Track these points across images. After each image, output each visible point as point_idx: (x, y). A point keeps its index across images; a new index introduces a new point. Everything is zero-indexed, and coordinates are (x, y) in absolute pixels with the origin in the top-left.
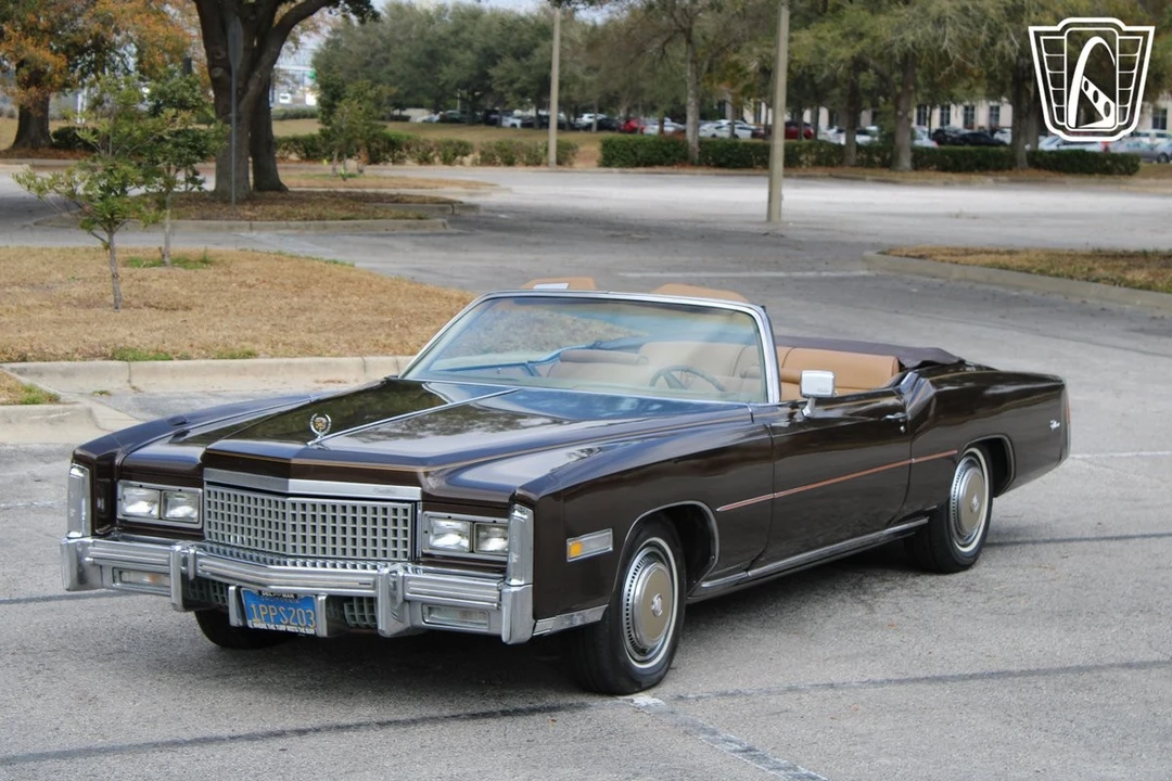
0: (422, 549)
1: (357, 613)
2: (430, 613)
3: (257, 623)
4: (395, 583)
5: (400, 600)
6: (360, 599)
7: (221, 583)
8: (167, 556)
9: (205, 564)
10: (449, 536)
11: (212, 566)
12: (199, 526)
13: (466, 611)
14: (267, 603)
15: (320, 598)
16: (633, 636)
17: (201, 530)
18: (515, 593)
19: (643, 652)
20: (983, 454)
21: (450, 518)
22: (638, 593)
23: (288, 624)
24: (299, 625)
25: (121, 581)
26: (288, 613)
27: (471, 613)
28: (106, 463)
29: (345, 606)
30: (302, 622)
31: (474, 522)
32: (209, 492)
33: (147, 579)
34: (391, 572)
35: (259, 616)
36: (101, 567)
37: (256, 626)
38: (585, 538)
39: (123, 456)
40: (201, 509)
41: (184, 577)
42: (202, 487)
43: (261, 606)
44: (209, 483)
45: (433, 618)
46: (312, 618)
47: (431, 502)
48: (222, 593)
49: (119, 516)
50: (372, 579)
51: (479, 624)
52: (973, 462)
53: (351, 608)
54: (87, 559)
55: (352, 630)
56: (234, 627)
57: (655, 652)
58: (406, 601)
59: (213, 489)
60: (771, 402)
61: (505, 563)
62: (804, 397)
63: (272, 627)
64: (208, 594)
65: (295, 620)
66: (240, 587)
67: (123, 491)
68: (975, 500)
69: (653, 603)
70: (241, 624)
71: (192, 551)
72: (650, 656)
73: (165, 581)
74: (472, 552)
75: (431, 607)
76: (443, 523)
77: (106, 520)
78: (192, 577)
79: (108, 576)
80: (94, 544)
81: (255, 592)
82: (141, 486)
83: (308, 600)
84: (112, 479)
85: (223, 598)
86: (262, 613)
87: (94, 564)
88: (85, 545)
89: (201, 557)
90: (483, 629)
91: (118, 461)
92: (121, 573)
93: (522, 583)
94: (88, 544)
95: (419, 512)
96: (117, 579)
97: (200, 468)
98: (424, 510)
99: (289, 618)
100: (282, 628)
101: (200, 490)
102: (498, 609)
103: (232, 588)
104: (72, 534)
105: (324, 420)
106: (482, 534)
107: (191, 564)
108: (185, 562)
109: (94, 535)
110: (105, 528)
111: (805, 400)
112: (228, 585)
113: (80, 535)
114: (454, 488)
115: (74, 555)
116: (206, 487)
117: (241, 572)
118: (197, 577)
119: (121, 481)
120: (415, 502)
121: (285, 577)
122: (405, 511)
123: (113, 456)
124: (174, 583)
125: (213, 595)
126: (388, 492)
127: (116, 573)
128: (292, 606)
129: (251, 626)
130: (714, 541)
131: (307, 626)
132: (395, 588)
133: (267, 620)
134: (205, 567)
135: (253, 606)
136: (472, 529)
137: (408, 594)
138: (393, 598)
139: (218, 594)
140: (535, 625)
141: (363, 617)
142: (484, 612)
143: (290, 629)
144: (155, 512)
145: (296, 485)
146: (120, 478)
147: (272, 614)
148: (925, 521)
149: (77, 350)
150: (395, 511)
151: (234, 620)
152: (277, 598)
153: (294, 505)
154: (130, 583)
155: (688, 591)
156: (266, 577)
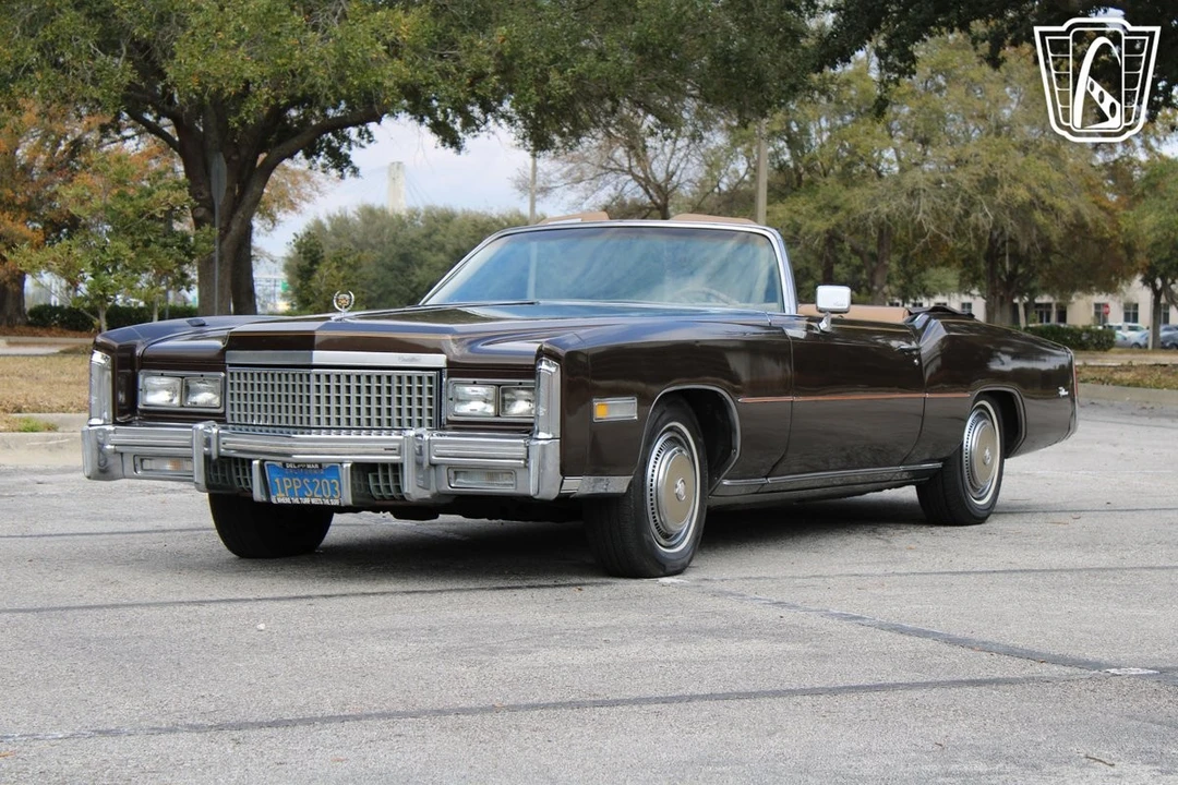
0: (447, 415)
1: (381, 484)
2: (456, 478)
3: (280, 498)
4: (420, 447)
5: (426, 464)
6: (385, 466)
7: (243, 459)
8: (189, 437)
9: (230, 442)
10: (475, 400)
11: (235, 442)
12: (221, 411)
13: (492, 472)
14: (291, 476)
15: (345, 466)
16: (657, 518)
17: (224, 414)
18: (543, 446)
19: (667, 536)
20: (995, 410)
21: (475, 383)
22: (661, 477)
23: (313, 497)
24: (324, 497)
25: (142, 469)
26: (313, 485)
27: (497, 474)
28: (128, 355)
29: (370, 475)
30: (327, 493)
31: (499, 386)
32: (232, 374)
33: (168, 466)
34: (416, 436)
35: (283, 491)
36: (122, 454)
37: (280, 500)
38: (610, 401)
39: (143, 348)
40: (223, 395)
41: (207, 458)
42: (225, 371)
43: (285, 480)
44: (231, 365)
45: (459, 483)
46: (337, 489)
47: (457, 369)
48: (245, 474)
49: (140, 406)
50: (397, 444)
51: (505, 485)
52: (983, 415)
53: (376, 478)
54: (109, 447)
55: (378, 503)
56: (258, 503)
57: (678, 540)
58: (434, 465)
59: (235, 370)
60: (787, 312)
61: (532, 424)
62: (820, 311)
63: (296, 501)
64: (231, 477)
65: (320, 492)
66: (264, 461)
67: (144, 380)
68: (987, 453)
69: (676, 487)
70: (265, 499)
71: (215, 431)
72: (674, 542)
73: (187, 466)
74: (498, 416)
75: (458, 471)
76: (468, 390)
77: (127, 408)
78: (214, 457)
79: (129, 465)
80: (115, 432)
81: (279, 464)
82: (162, 375)
83: (333, 469)
84: (133, 369)
85: (246, 480)
86: (286, 487)
87: (116, 452)
88: (106, 432)
89: (224, 435)
90: (510, 490)
91: (138, 352)
92: (142, 460)
93: (550, 436)
94: (110, 432)
95: (444, 379)
96: (139, 467)
97: (223, 351)
98: (449, 377)
99: (313, 489)
100: (306, 501)
101: (223, 374)
102: (525, 467)
103: (256, 463)
104: (94, 421)
105: (347, 297)
106: (507, 396)
107: (214, 443)
108: (208, 443)
109: (115, 423)
110: (126, 417)
111: (821, 315)
112: (250, 461)
113: (101, 422)
114: (476, 355)
115: (95, 443)
116: (229, 369)
117: (265, 445)
118: (221, 458)
119: (142, 371)
120: (439, 369)
121: (310, 446)
122: (430, 378)
123: (132, 348)
124: (197, 467)
125: (235, 477)
126: (413, 360)
127: (138, 461)
128: (316, 476)
129: (274, 502)
130: (736, 432)
131: (332, 497)
132: (420, 453)
133: (292, 494)
134: (228, 445)
135: (277, 480)
136: (497, 394)
137: (434, 458)
138: (419, 464)
139: (241, 476)
140: (562, 482)
141: (388, 487)
142: (510, 472)
143: (314, 501)
144: (176, 401)
145: (319, 357)
146: (142, 368)
147: (296, 487)
148: (939, 465)
149: (72, 403)
150: (420, 379)
151: (258, 495)
152: (301, 468)
153: (318, 376)
154: (151, 470)
155: (710, 488)
156: (291, 446)
